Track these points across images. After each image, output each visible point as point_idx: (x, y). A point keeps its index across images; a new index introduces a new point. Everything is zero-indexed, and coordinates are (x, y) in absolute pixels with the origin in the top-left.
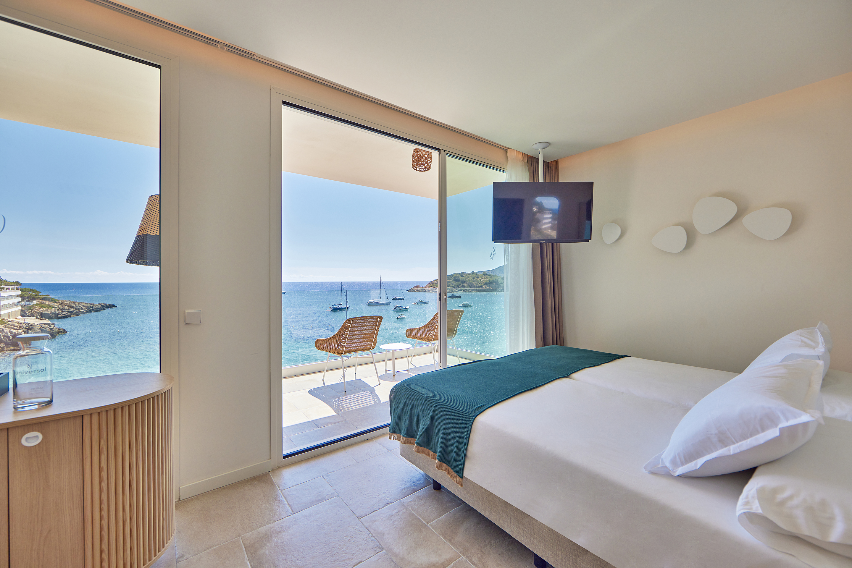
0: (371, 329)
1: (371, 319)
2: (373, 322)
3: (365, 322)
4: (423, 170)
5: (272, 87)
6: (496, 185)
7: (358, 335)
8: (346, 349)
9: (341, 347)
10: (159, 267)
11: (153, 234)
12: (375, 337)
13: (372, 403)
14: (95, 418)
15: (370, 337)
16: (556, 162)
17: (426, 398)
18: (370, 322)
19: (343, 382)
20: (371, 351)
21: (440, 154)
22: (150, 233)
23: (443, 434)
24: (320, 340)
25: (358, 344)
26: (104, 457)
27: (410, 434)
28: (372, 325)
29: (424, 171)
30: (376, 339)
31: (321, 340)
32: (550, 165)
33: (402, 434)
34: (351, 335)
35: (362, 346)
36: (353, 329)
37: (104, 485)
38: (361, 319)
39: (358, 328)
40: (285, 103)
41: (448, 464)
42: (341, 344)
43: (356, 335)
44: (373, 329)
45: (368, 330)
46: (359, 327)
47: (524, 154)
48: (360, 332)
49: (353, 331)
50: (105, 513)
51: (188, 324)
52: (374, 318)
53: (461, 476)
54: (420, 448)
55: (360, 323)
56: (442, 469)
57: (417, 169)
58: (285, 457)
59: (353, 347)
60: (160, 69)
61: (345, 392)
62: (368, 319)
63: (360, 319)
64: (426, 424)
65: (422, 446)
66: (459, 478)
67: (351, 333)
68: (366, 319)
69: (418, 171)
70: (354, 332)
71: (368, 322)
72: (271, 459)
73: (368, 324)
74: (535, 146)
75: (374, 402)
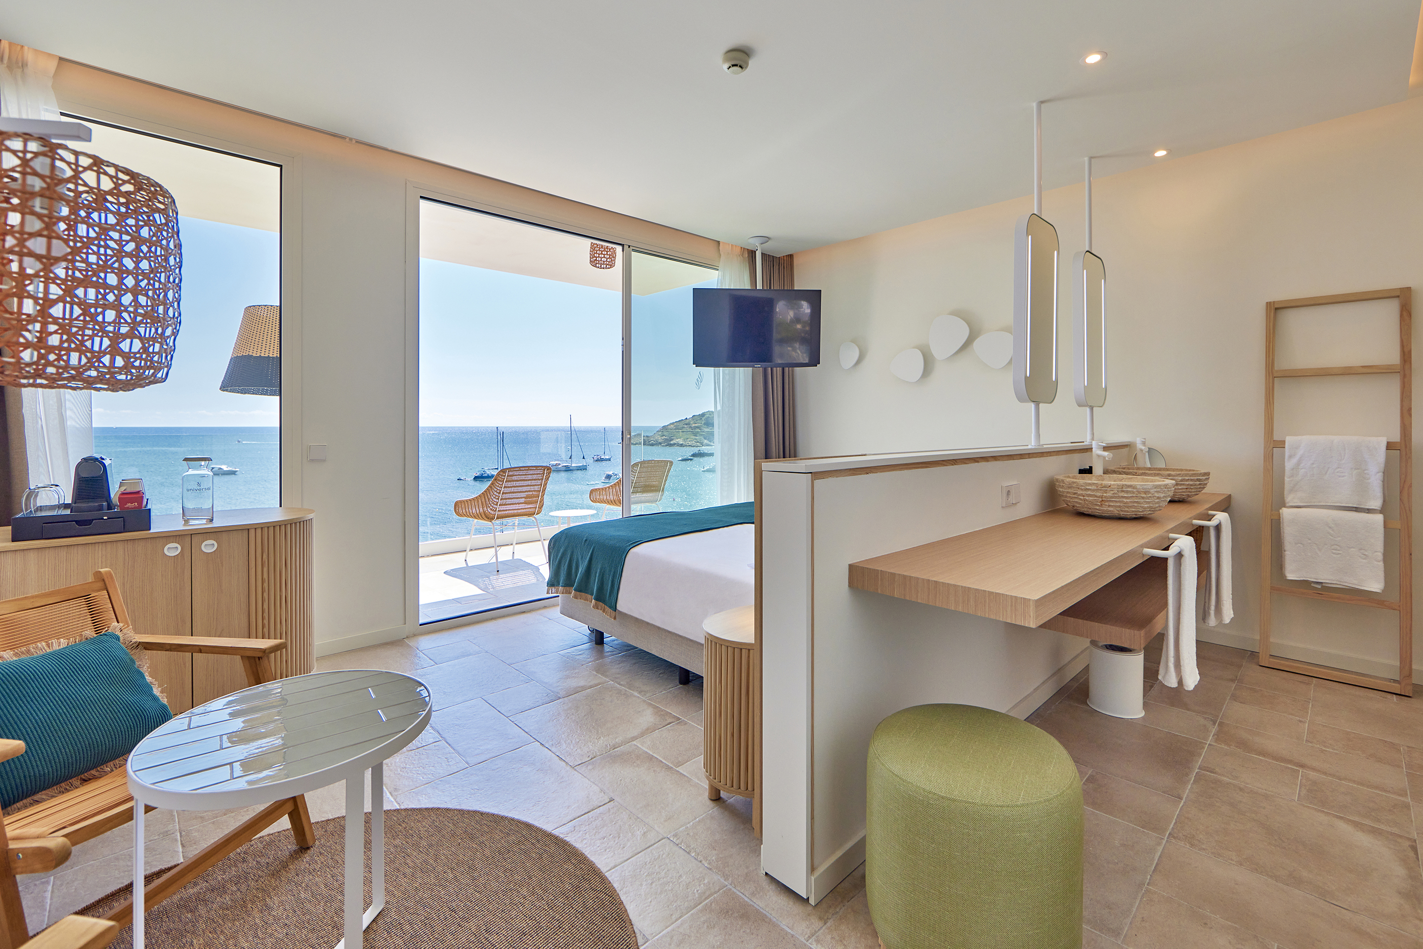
0: (536, 485)
1: (535, 470)
2: (537, 474)
3: (526, 475)
4: (605, 266)
5: (407, 182)
6: (699, 293)
7: (517, 492)
8: (499, 513)
9: (491, 509)
10: (278, 397)
11: (257, 355)
12: (542, 497)
13: (534, 581)
14: (259, 531)
15: (534, 497)
16: (791, 256)
17: (586, 540)
18: (533, 474)
19: (495, 561)
20: (536, 516)
21: (623, 251)
22: (253, 354)
23: (600, 572)
24: (461, 502)
25: (517, 507)
26: (265, 569)
27: (569, 583)
28: (537, 479)
29: (606, 268)
30: (542, 500)
31: (463, 501)
32: (780, 261)
33: (561, 584)
34: (506, 493)
35: (522, 509)
36: (509, 484)
37: (266, 595)
38: (521, 470)
39: (517, 483)
40: (421, 197)
41: (604, 602)
42: (491, 506)
43: (513, 493)
44: (538, 485)
45: (531, 485)
46: (517, 481)
47: (743, 249)
48: (519, 488)
49: (509, 487)
50: (266, 622)
51: (312, 460)
52: (539, 469)
53: (615, 609)
54: (578, 593)
55: (519, 475)
56: (597, 608)
57: (597, 265)
58: (421, 625)
59: (508, 510)
60: (279, 168)
61: (498, 571)
62: (531, 470)
63: (518, 470)
64: (584, 566)
65: (580, 591)
66: (613, 613)
67: (506, 489)
68: (528, 470)
69: (598, 267)
70: (510, 489)
71: (531, 474)
72: (405, 624)
73: (530, 477)
74: (752, 241)
75: (536, 580)
